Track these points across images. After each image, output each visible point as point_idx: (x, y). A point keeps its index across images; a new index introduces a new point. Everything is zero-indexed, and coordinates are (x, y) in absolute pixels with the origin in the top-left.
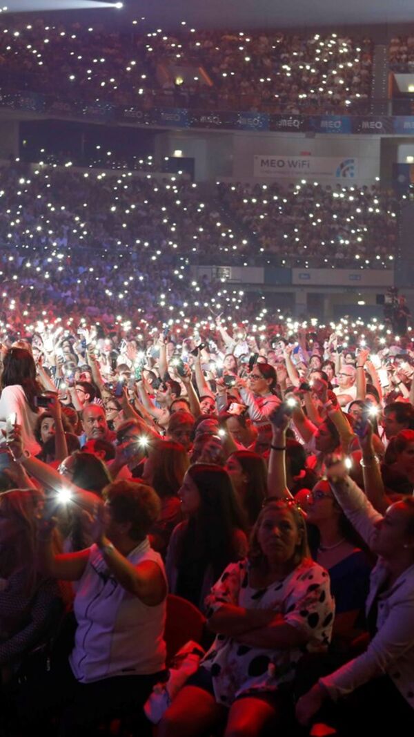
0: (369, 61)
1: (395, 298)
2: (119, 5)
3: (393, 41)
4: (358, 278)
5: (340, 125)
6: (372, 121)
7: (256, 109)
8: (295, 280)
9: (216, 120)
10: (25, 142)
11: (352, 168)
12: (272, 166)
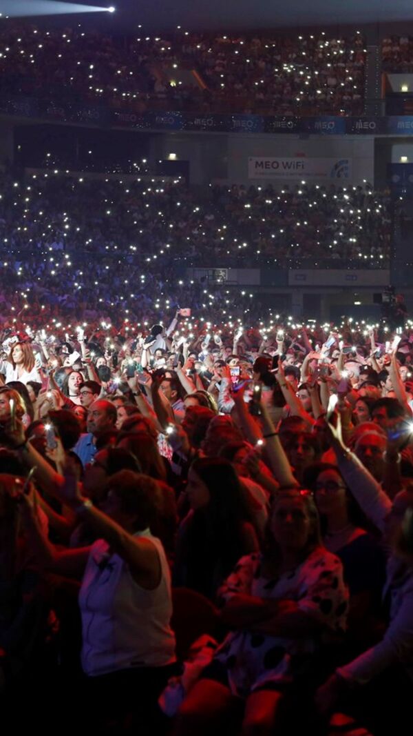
0: (362, 62)
1: (392, 296)
2: (111, 9)
3: (385, 41)
4: (354, 278)
5: (334, 125)
6: (366, 121)
7: (250, 111)
8: (291, 282)
9: (210, 122)
10: (19, 147)
11: (346, 168)
12: (266, 168)
